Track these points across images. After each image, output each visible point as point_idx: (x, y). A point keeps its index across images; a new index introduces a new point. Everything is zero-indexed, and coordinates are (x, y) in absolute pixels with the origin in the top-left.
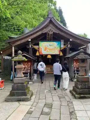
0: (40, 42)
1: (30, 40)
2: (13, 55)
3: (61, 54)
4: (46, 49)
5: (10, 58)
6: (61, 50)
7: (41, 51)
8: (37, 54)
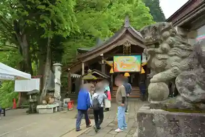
0: (114, 57)
1: (102, 55)
2: (83, 73)
3: (143, 71)
4: (122, 65)
5: (79, 76)
6: (143, 66)
7: (116, 68)
8: (112, 71)
